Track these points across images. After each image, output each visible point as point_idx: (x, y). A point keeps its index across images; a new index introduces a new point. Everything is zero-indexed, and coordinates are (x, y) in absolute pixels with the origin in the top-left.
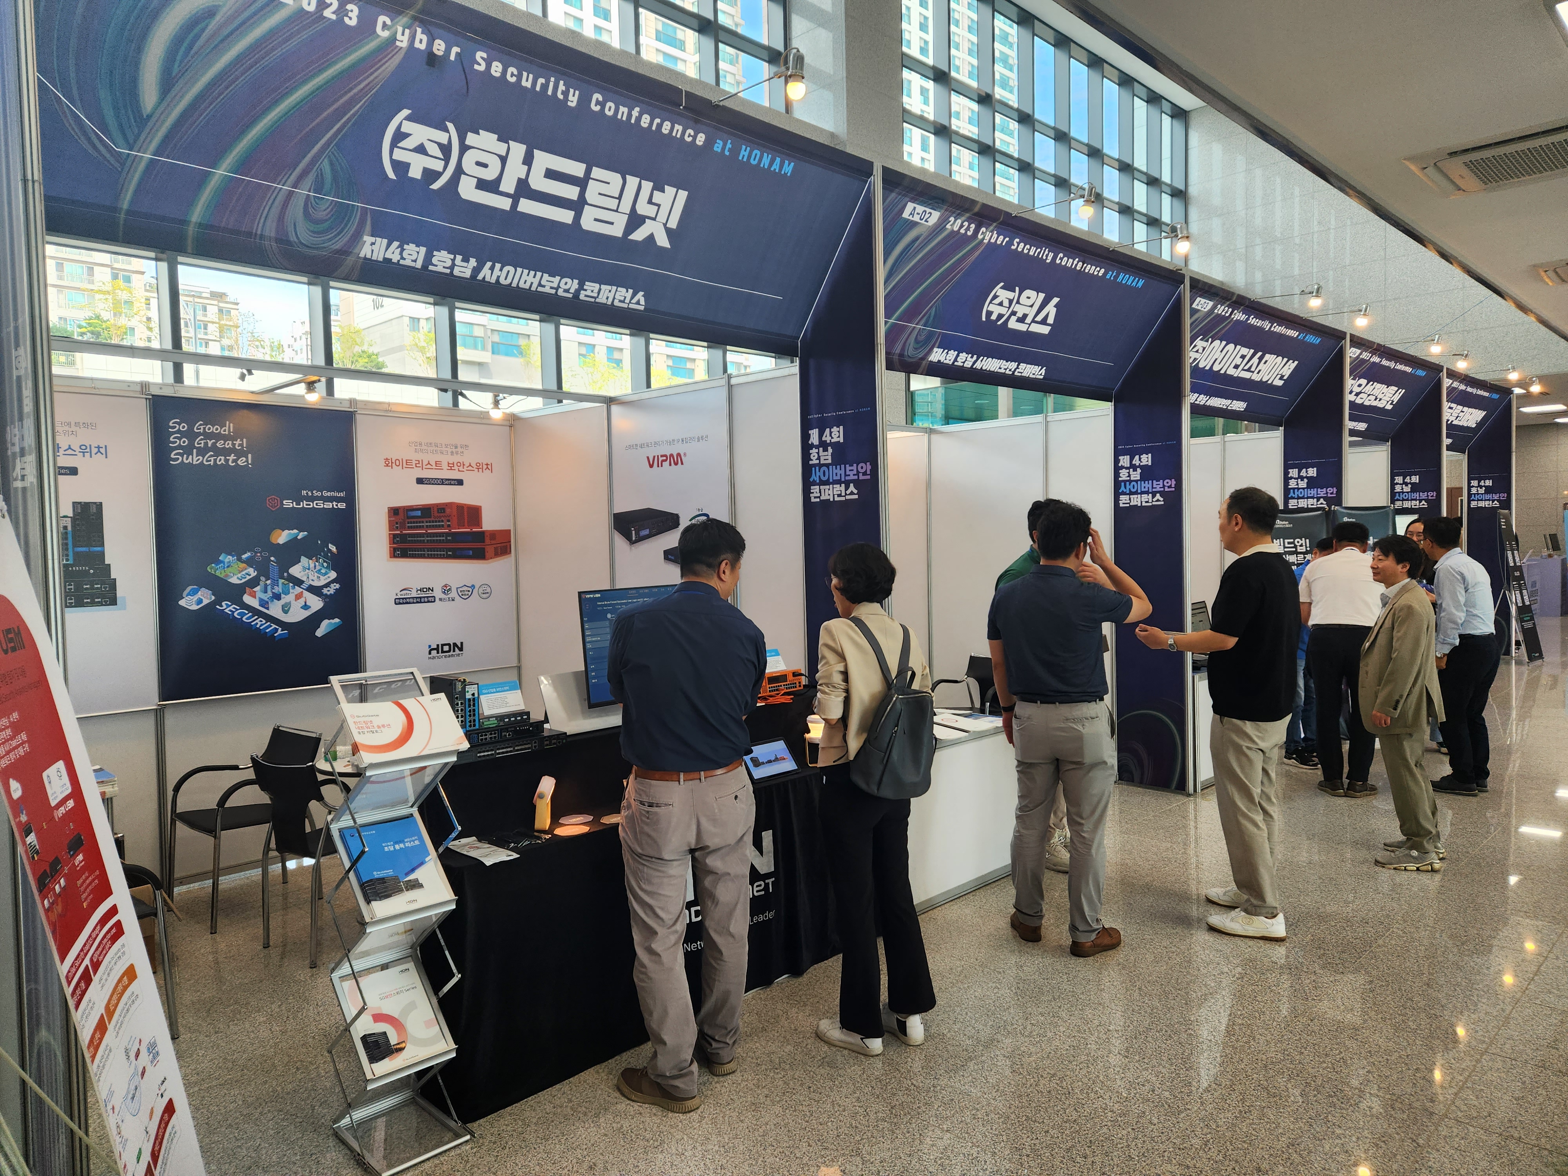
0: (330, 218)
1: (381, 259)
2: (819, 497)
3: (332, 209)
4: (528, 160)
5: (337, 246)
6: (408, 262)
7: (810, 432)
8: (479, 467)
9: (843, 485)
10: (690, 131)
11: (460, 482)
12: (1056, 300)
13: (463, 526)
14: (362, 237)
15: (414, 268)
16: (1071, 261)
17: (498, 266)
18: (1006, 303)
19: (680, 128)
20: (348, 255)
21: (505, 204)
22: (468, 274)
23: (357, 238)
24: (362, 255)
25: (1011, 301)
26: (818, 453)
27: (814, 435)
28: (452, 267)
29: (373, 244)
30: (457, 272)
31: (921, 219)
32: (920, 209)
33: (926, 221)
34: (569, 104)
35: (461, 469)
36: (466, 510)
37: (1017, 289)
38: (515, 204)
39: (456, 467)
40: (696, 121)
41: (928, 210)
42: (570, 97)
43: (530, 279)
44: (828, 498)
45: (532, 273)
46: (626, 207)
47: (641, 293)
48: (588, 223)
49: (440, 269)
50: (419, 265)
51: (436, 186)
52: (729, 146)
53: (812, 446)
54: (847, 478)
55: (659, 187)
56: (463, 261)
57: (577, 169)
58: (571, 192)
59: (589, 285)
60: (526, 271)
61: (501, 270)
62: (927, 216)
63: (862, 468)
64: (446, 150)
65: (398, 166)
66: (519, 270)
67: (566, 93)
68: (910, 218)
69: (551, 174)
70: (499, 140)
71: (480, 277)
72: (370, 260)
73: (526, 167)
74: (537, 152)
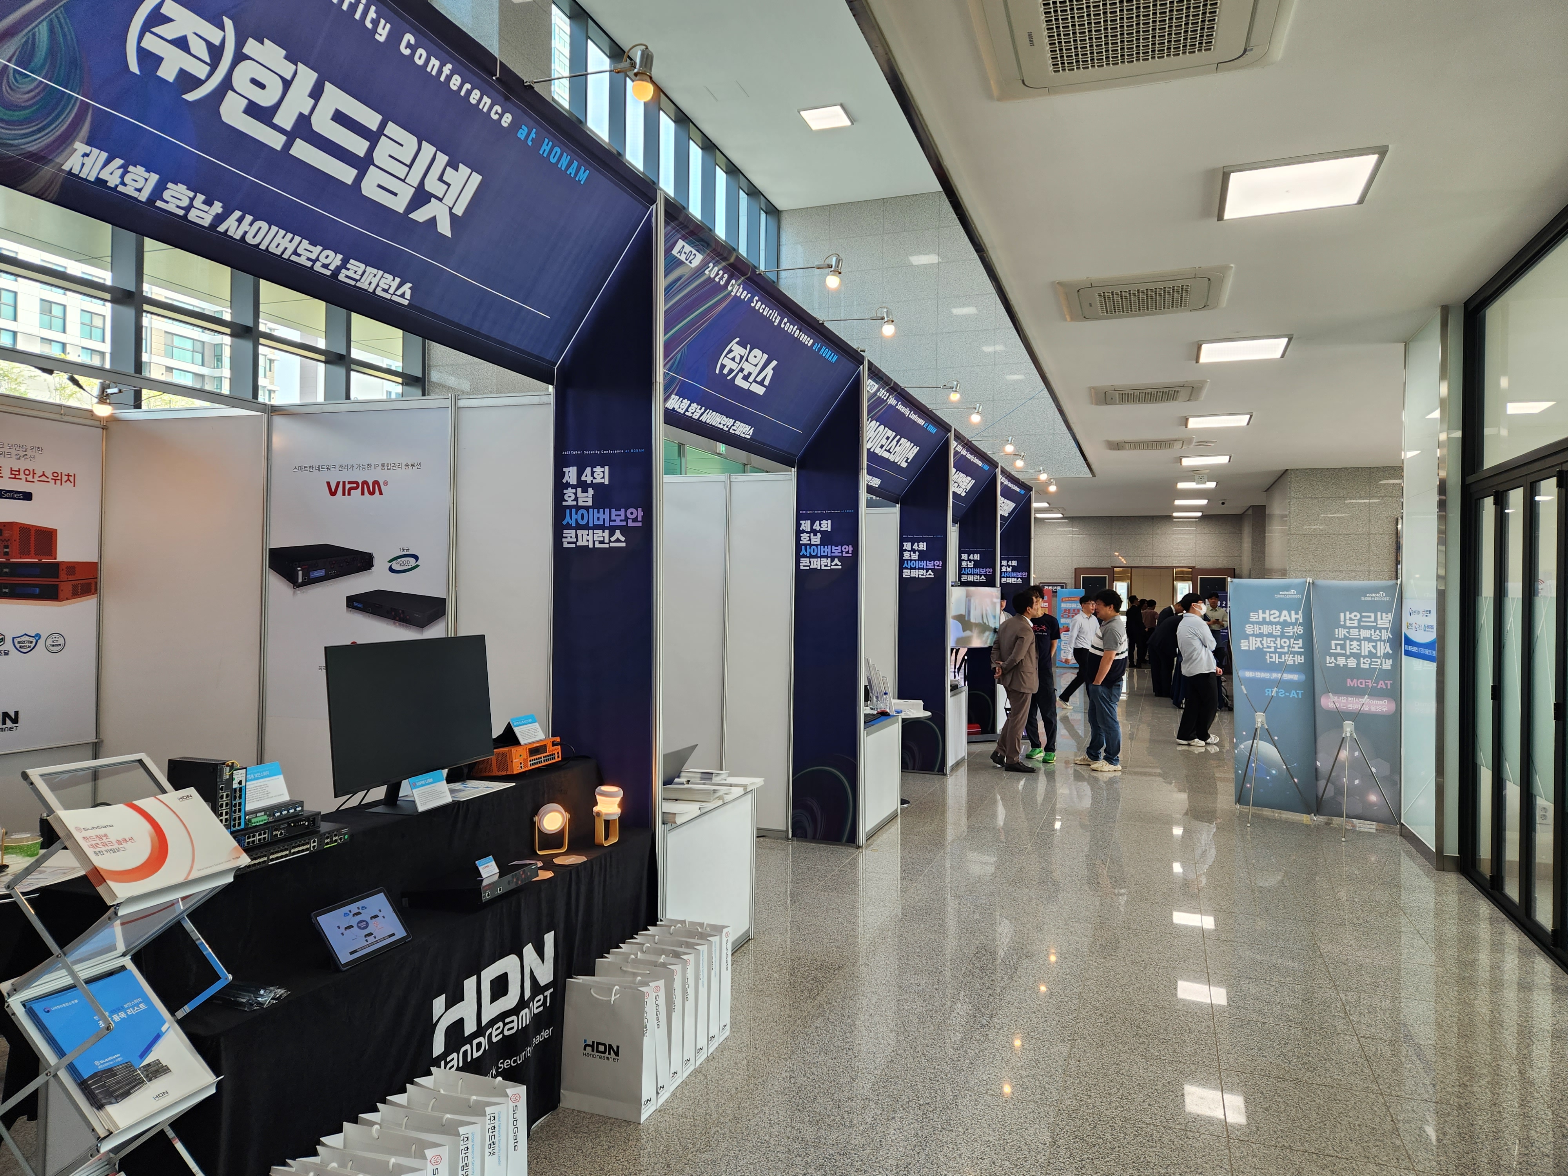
0: (31, 106)
1: (92, 178)
2: (575, 543)
3: (38, 94)
4: (316, 94)
5: (33, 148)
6: (129, 190)
7: (566, 470)
8: (57, 477)
9: (607, 531)
10: (498, 108)
11: (28, 496)
12: (774, 363)
13: (27, 554)
14: (73, 142)
15: (136, 199)
16: (792, 327)
17: (249, 218)
18: (737, 359)
19: (489, 101)
20: (45, 164)
21: (276, 141)
22: (206, 221)
23: (65, 141)
24: (66, 167)
25: (742, 357)
26: (576, 494)
27: (571, 474)
28: (188, 209)
29: (86, 155)
30: (192, 216)
31: (687, 260)
32: (688, 248)
33: (691, 263)
34: (377, 37)
35: (30, 478)
36: (33, 532)
37: (749, 346)
38: (288, 145)
39: (22, 476)
40: (507, 99)
41: (694, 252)
42: (380, 30)
43: (285, 243)
44: (585, 544)
45: (289, 236)
46: (414, 179)
47: (409, 285)
48: (369, 189)
49: (171, 208)
50: (143, 197)
51: (190, 97)
52: (533, 135)
53: (568, 485)
54: (612, 524)
55: (453, 164)
56: (205, 202)
57: (371, 119)
58: (358, 146)
59: (353, 264)
60: (282, 232)
61: (251, 225)
62: (692, 257)
63: (632, 513)
64: (216, 52)
65: (144, 55)
66: (274, 229)
67: (375, 23)
68: (678, 256)
69: (340, 118)
70: (286, 58)
71: (221, 228)
72: (77, 176)
73: (312, 101)
74: (328, 87)
